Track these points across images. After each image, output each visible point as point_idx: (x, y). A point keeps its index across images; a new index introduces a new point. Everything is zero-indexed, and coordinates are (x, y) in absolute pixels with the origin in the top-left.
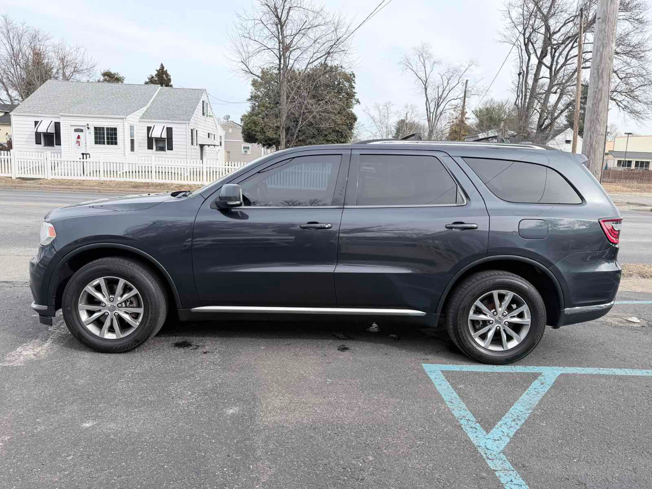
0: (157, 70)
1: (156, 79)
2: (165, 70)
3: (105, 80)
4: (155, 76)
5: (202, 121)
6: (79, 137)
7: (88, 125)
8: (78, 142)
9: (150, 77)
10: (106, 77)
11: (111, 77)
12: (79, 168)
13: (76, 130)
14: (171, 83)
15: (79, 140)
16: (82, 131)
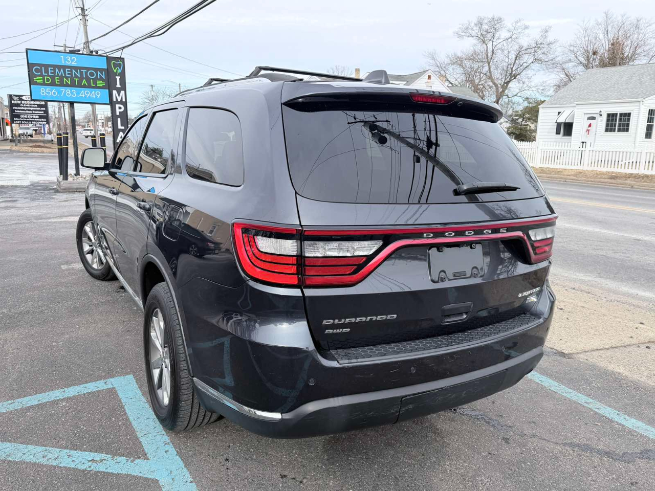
6: (590, 126)
7: (601, 112)
8: (588, 131)
12: (577, 157)
13: (589, 118)
15: (589, 128)
16: (594, 118)
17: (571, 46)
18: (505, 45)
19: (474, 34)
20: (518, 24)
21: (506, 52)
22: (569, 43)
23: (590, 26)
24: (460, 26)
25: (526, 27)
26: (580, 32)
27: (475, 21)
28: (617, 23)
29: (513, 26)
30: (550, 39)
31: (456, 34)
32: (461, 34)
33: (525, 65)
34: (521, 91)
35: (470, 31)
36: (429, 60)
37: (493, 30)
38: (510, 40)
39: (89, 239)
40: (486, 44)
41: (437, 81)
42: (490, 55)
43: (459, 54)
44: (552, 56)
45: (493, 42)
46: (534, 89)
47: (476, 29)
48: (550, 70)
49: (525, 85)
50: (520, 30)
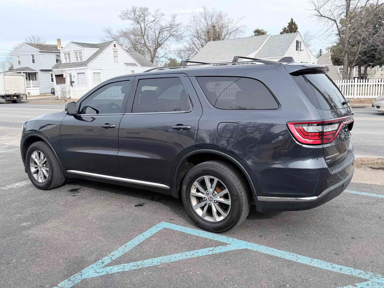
0: (288, 23)
1: (287, 29)
2: (294, 22)
3: (256, 35)
4: (287, 27)
5: (296, 55)
9: (283, 28)
10: (256, 33)
11: (258, 33)
14: (298, 30)
17: (188, 26)
18: (153, 25)
19: (131, 17)
20: (158, 12)
21: (153, 30)
22: (186, 25)
23: (196, 15)
24: (122, 12)
25: (163, 15)
26: (192, 18)
27: (131, 9)
28: (210, 14)
29: (155, 13)
30: (177, 22)
31: (120, 17)
32: (123, 17)
33: (166, 38)
34: (165, 54)
35: (129, 15)
36: (106, 34)
37: (143, 15)
38: (154, 22)
39: (36, 163)
40: (140, 24)
41: (120, 48)
42: (143, 31)
43: (125, 30)
44: (180, 32)
45: (144, 23)
46: (173, 53)
47: (132, 14)
48: (178, 41)
49: (167, 51)
50: (159, 16)
